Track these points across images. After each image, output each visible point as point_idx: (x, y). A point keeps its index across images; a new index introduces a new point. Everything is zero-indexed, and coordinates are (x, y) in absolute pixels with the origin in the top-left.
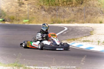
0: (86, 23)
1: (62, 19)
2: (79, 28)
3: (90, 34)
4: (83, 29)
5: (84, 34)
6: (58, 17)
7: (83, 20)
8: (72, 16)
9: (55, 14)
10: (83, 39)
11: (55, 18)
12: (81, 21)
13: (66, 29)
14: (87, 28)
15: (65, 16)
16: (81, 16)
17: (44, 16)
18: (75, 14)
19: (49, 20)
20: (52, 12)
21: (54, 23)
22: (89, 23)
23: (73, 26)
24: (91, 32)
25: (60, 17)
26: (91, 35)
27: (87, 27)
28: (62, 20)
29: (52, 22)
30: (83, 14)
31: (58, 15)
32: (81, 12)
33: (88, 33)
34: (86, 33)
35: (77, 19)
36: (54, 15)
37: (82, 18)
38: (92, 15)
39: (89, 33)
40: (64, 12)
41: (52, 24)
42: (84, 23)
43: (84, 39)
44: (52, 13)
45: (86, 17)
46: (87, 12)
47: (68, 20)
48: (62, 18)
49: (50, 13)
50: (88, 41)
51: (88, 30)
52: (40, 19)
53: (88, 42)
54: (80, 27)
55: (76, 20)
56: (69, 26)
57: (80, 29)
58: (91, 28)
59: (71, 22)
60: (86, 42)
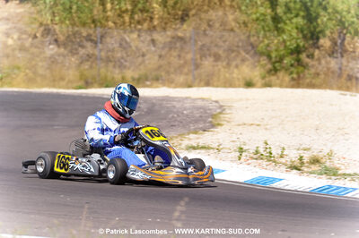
0: (199, 86)
1: (117, 71)
2: (175, 103)
3: (211, 122)
4: (187, 105)
5: (190, 122)
6: (103, 65)
7: (187, 74)
8: (152, 61)
9: (93, 55)
10: (186, 142)
11: (91, 67)
12: (181, 79)
14: (200, 103)
15: (126, 61)
16: (182, 62)
17: (53, 62)
18: (160, 56)
19: (72, 74)
20: (80, 49)
21: (87, 85)
22: (208, 84)
23: (155, 98)
24: (213, 116)
25: (111, 64)
26: (213, 126)
27: (203, 99)
28: (116, 76)
29: (81, 83)
30: (189, 56)
31: (101, 59)
32: (182, 48)
33: (205, 122)
34: (196, 121)
35: (168, 73)
36: (89, 56)
37: (186, 70)
38: (217, 58)
39: (208, 119)
40: (125, 48)
41: (80, 88)
42: (190, 86)
43: (190, 139)
44: (82, 51)
45: (197, 66)
46: (201, 49)
47: (136, 76)
48: (114, 67)
49: (73, 52)
50: (203, 148)
51: (204, 109)
52: (41, 71)
53: (203, 151)
54: (179, 101)
55: (163, 74)
57: (178, 105)
58: (217, 102)
59: (148, 83)
60: (198, 151)
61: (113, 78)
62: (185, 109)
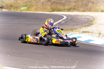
0: (87, 11)
1: (62, 6)
2: (79, 17)
3: (90, 23)
4: (83, 18)
5: (84, 23)
6: (58, 5)
9: (55, 1)
10: (82, 30)
11: (55, 5)
12: (82, 9)
13: (65, 18)
14: (87, 17)
15: (65, 4)
16: (82, 4)
17: (43, 4)
18: (75, 2)
19: (49, 7)
21: (53, 11)
22: (90, 11)
23: (73, 15)
24: (91, 21)
25: (60, 5)
26: (91, 25)
27: (88, 16)
29: (51, 10)
30: (84, 2)
31: (58, 3)
33: (88, 23)
34: (86, 23)
35: (78, 7)
37: (83, 7)
38: (93, 3)
42: (84, 12)
43: (83, 29)
45: (87, 6)
47: (68, 8)
51: (88, 19)
52: (39, 6)
53: (87, 33)
55: (76, 7)
56: (69, 15)
57: (80, 17)
58: (92, 17)
59: (72, 10)
60: (86, 33)
61: (61, 9)
62: (82, 19)
